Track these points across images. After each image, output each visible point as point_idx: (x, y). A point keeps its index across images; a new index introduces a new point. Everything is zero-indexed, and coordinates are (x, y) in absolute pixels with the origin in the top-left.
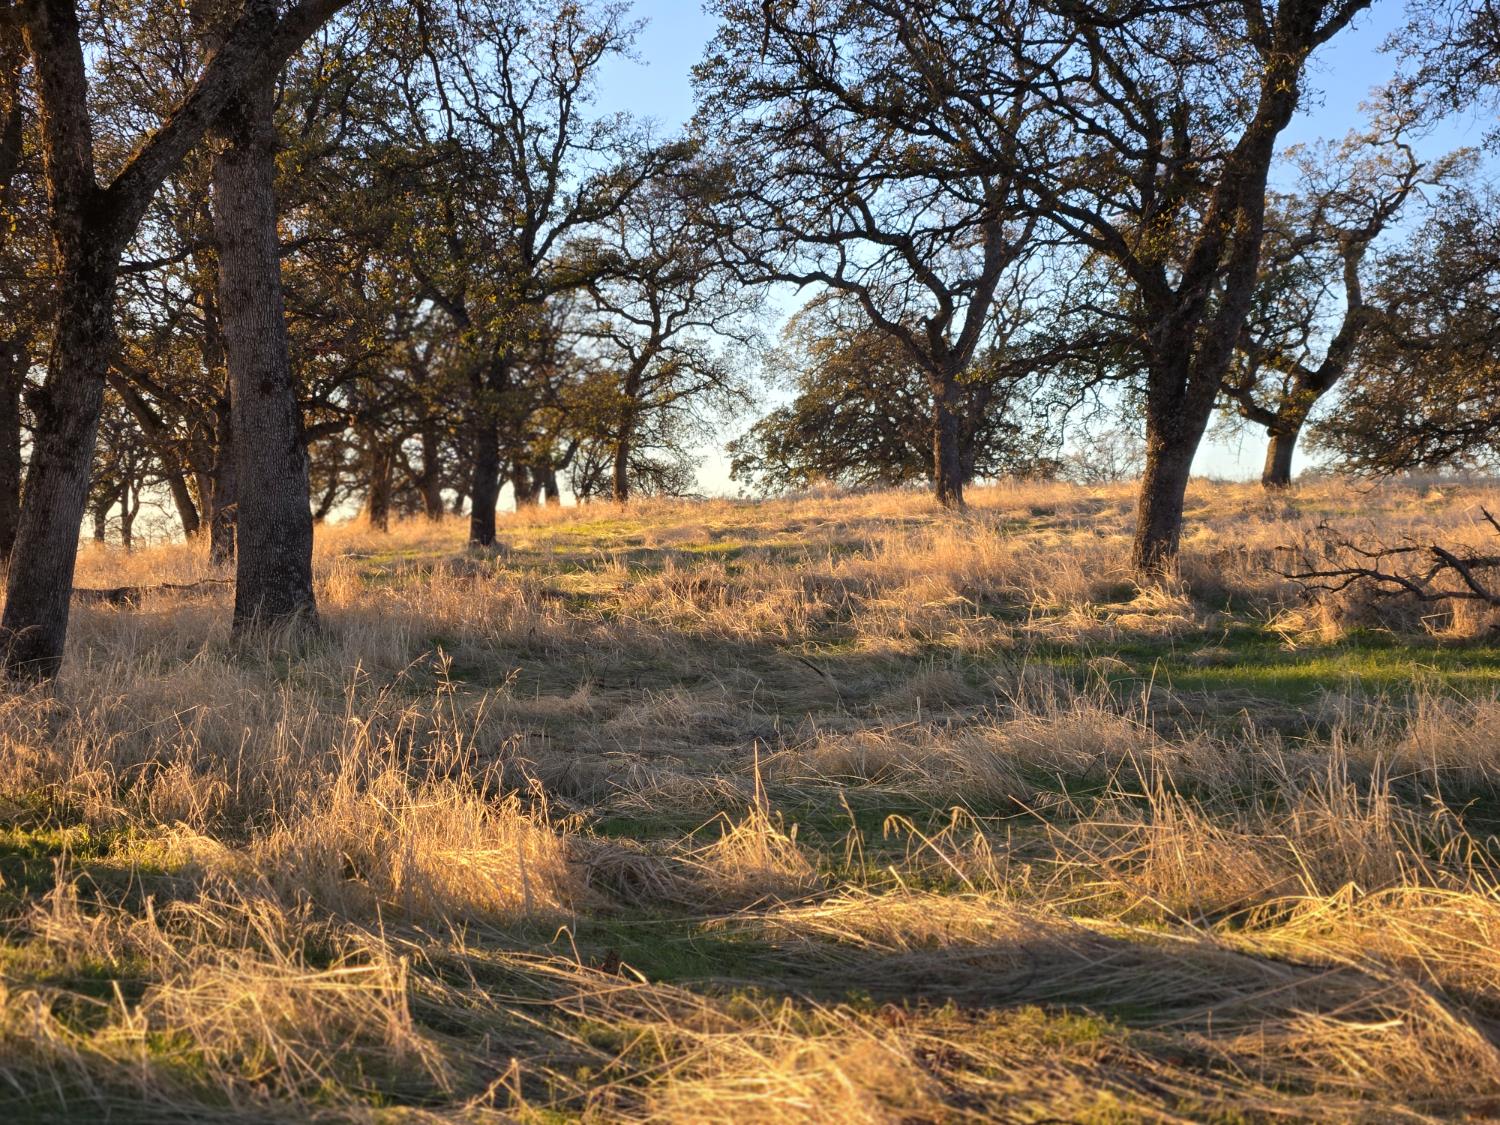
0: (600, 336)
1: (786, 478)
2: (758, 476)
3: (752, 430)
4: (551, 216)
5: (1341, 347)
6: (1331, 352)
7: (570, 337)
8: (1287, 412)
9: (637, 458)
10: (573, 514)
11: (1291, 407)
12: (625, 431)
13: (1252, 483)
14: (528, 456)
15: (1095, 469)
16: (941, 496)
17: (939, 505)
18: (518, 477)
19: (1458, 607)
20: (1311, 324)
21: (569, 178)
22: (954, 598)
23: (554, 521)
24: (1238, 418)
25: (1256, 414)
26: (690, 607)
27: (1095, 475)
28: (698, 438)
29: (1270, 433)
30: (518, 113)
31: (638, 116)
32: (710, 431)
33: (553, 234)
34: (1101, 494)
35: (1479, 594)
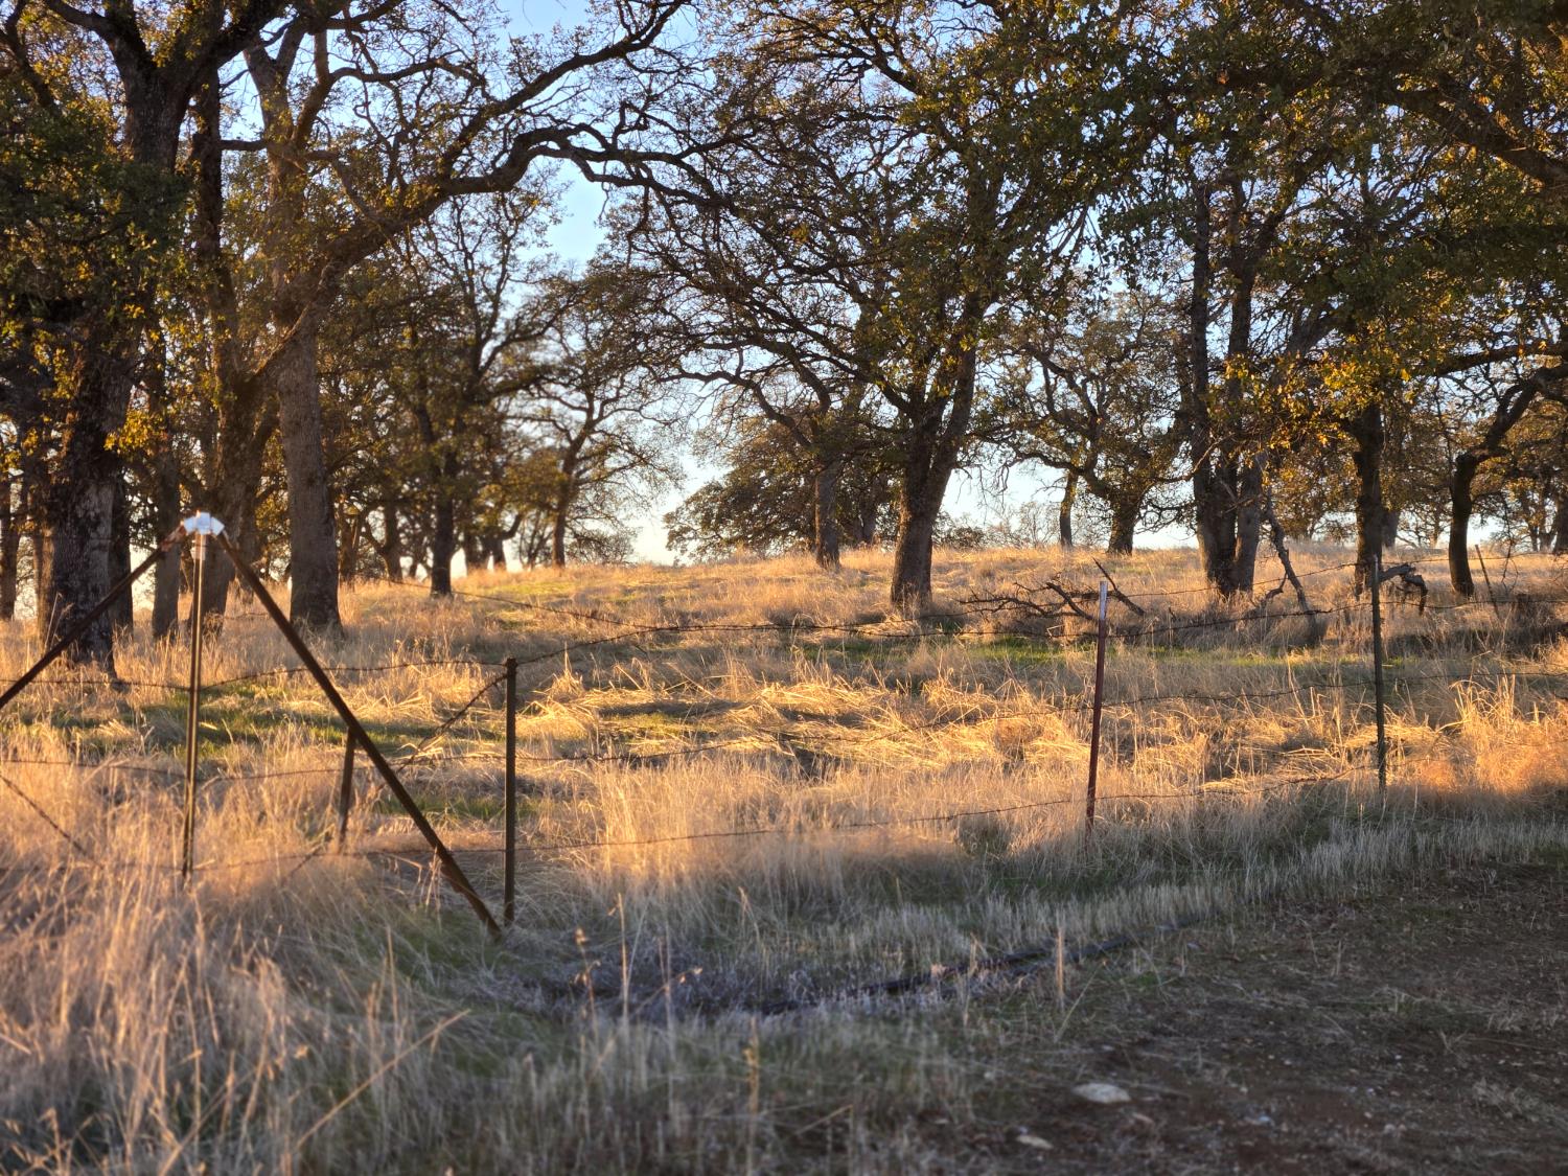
0: (540, 420)
1: (718, 548)
2: (693, 545)
3: (688, 502)
4: (495, 336)
7: (514, 422)
9: (579, 529)
10: (517, 578)
12: (563, 505)
14: (476, 527)
16: (820, 559)
17: (819, 568)
18: (468, 545)
19: (1067, 622)
21: (508, 307)
23: (499, 583)
26: (583, 626)
28: (634, 511)
30: (469, 256)
31: (564, 259)
32: (645, 504)
33: (496, 350)
35: (1079, 613)
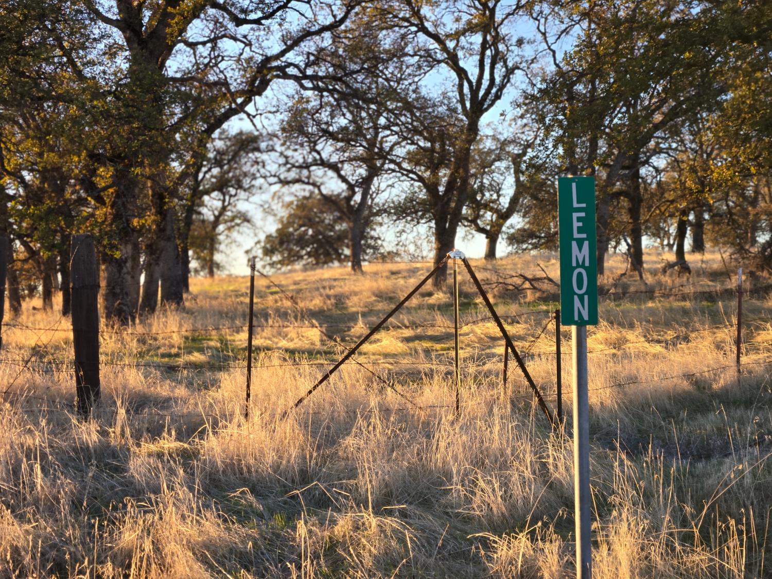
1: (272, 265)
3: (257, 244)
5: (514, 201)
6: (510, 203)
8: (493, 229)
11: (494, 227)
13: (481, 259)
15: (414, 255)
16: (354, 269)
17: (353, 272)
19: (529, 292)
20: (501, 193)
22: (374, 298)
24: (474, 232)
25: (481, 230)
27: (414, 258)
29: (487, 237)
34: (418, 265)
35: (534, 288)
